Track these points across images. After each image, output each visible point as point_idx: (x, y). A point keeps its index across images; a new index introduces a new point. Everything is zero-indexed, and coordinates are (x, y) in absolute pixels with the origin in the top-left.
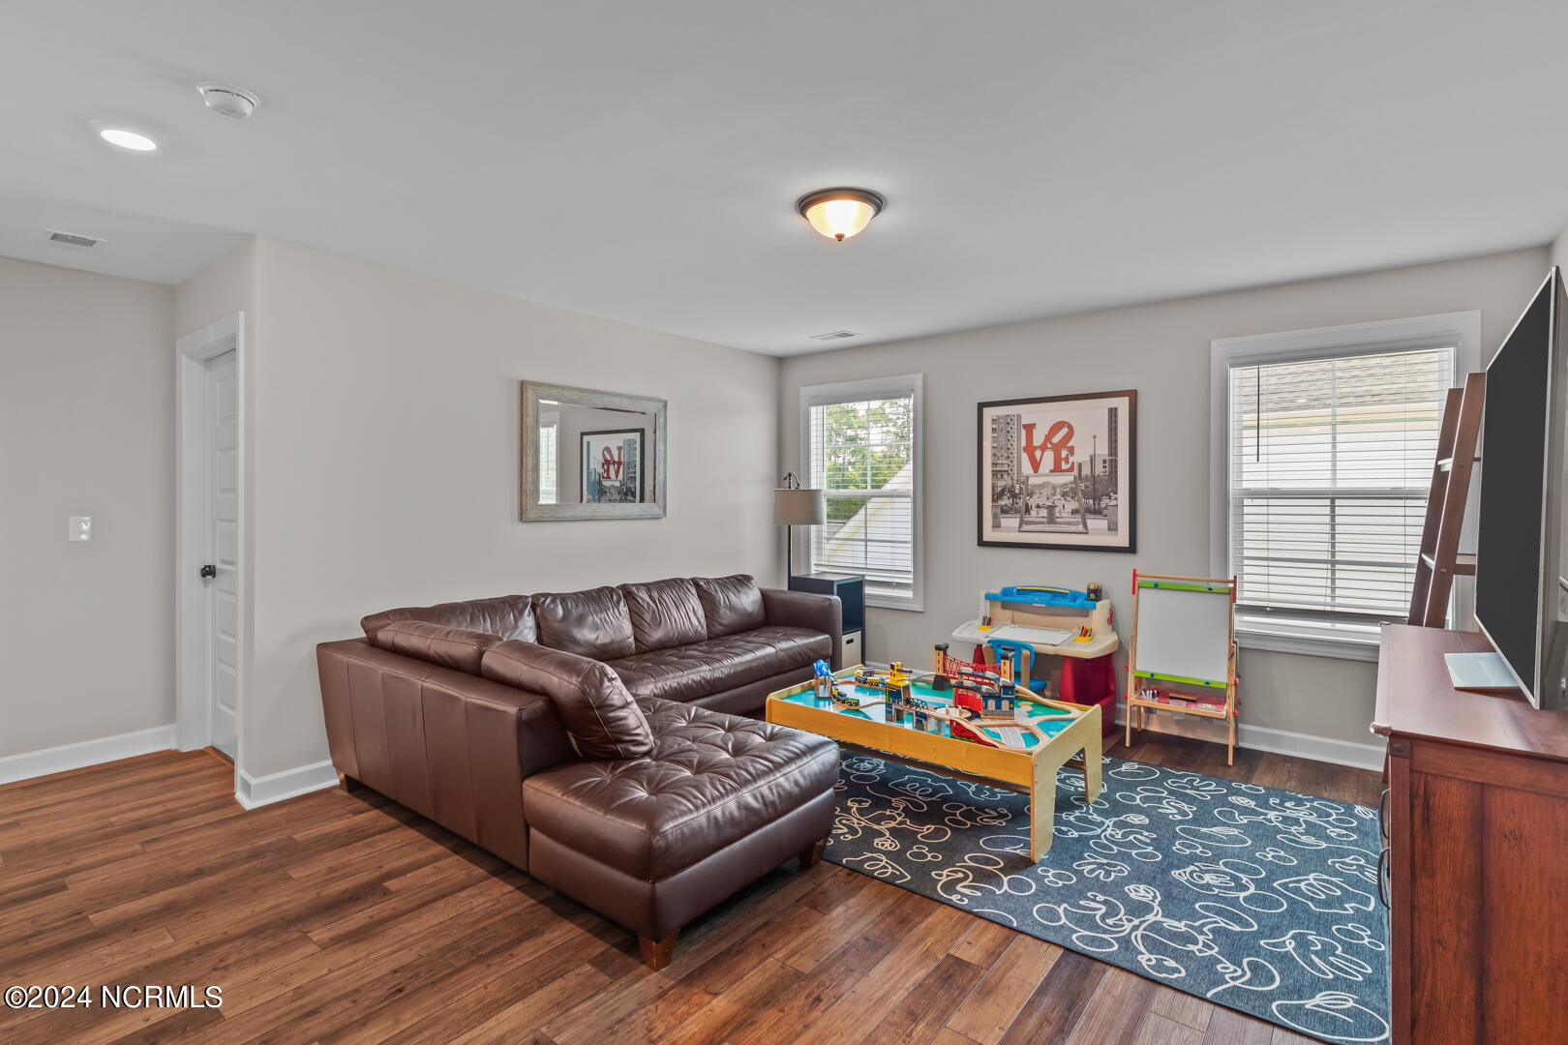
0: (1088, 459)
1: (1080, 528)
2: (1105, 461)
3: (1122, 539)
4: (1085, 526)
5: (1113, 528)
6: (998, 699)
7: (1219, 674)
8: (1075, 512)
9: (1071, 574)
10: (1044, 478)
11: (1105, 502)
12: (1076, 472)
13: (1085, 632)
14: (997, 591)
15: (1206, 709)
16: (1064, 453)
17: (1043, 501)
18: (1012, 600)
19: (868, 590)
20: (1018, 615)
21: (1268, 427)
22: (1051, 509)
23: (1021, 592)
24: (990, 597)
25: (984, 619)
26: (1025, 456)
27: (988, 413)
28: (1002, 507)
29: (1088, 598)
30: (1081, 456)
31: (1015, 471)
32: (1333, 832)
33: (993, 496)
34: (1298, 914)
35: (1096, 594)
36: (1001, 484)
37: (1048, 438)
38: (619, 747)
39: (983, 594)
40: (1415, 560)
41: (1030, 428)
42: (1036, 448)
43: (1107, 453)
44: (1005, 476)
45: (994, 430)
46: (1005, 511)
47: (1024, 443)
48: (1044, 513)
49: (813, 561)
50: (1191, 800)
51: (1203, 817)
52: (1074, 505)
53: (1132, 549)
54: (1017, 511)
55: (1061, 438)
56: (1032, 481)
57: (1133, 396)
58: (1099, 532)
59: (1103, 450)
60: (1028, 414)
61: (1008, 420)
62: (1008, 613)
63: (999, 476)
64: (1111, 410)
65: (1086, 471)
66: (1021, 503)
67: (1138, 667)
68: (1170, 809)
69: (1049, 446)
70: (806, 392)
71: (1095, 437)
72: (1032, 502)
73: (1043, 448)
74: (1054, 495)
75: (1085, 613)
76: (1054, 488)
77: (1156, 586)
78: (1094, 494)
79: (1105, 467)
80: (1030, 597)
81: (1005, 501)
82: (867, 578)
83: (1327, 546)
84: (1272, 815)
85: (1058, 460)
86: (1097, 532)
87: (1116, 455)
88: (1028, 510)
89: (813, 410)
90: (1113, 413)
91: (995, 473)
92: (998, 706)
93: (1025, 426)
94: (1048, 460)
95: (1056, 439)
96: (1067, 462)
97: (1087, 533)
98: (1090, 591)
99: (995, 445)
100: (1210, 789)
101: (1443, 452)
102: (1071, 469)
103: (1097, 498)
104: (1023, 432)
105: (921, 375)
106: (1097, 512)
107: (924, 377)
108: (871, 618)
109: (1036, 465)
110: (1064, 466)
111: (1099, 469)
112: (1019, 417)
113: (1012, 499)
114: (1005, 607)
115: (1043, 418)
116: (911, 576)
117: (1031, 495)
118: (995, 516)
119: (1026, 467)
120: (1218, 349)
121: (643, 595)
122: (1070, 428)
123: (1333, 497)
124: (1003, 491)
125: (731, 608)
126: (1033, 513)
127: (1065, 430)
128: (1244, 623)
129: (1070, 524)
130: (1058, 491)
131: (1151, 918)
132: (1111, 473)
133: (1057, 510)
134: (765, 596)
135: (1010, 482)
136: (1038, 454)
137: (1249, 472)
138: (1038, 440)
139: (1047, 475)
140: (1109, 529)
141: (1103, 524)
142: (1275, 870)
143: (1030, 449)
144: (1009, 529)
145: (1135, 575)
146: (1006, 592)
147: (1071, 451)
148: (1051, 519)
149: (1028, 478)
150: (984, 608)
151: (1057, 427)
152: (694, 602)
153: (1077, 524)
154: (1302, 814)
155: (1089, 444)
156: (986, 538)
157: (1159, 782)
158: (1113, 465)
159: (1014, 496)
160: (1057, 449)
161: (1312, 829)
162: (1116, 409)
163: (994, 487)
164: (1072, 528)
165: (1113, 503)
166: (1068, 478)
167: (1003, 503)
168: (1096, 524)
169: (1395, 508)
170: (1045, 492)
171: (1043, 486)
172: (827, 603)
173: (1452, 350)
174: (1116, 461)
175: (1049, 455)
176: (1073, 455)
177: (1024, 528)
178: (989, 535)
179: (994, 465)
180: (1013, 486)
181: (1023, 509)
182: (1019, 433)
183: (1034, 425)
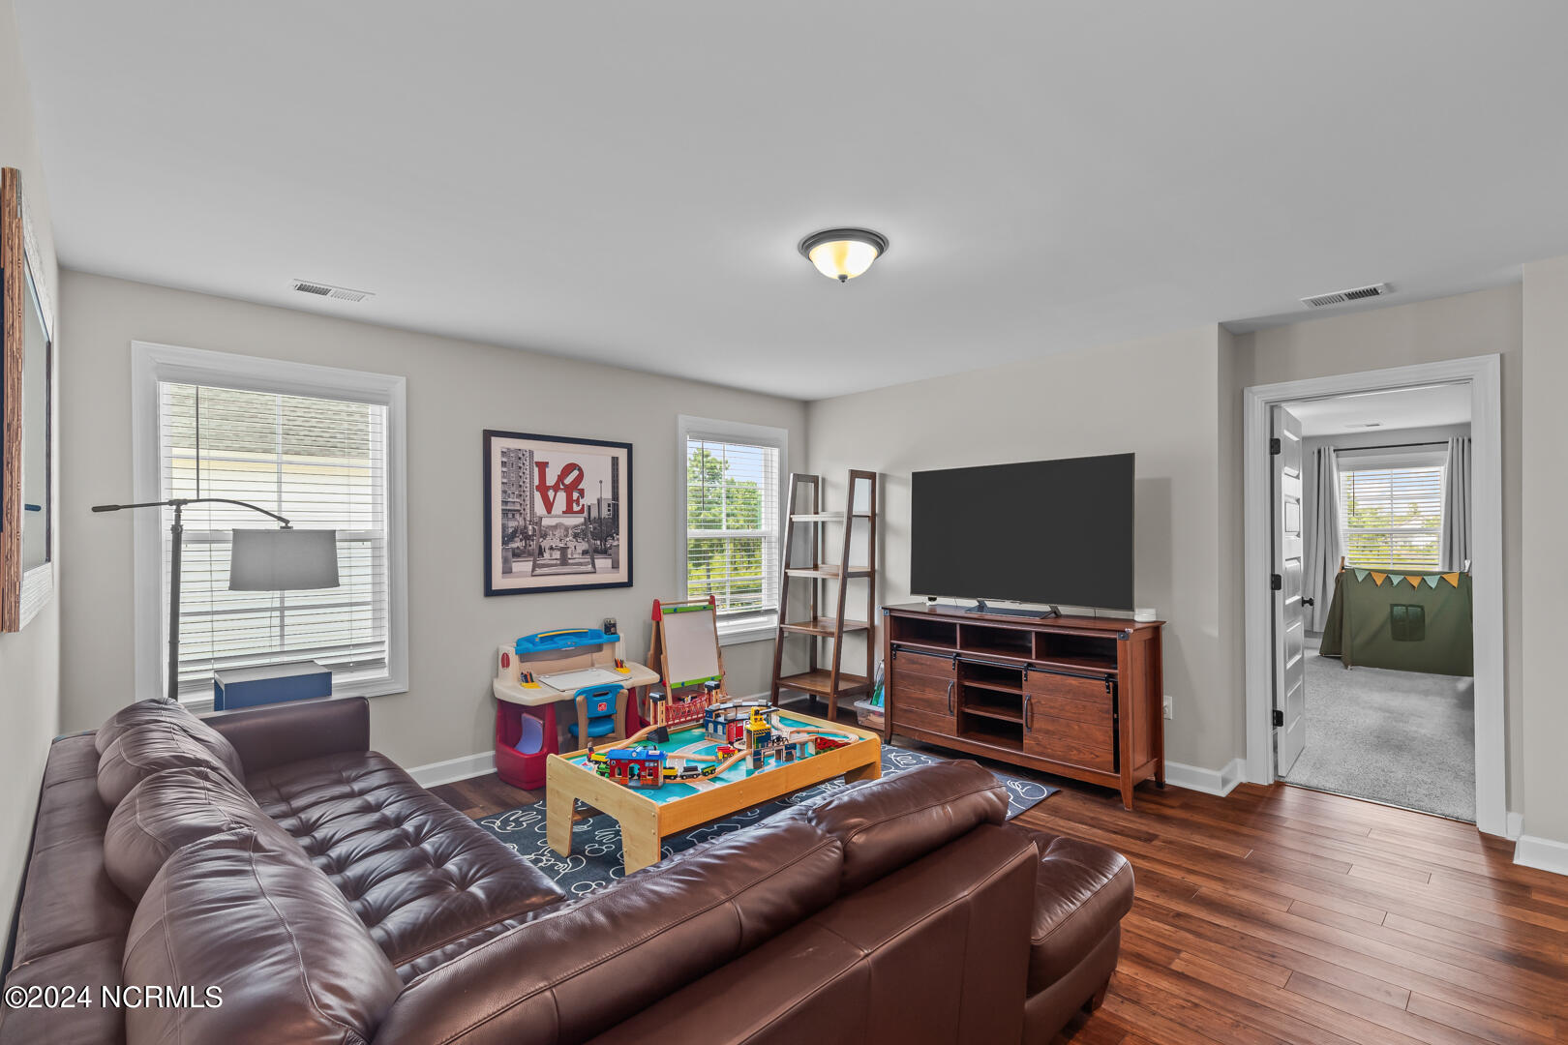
0: (596, 502)
1: (589, 568)
2: (609, 505)
3: (621, 576)
4: (594, 566)
5: (615, 566)
8: (585, 552)
9: (583, 613)
10: (558, 518)
11: (609, 542)
12: (586, 514)
13: (619, 664)
16: (575, 495)
17: (556, 543)
18: (537, 649)
22: (564, 550)
24: (518, 650)
25: (519, 676)
26: (537, 495)
27: (498, 445)
28: (513, 549)
29: (606, 633)
30: (589, 499)
31: (527, 509)
33: (503, 538)
35: (610, 628)
36: (512, 524)
37: (561, 478)
41: (543, 466)
42: (549, 488)
43: (610, 497)
44: (517, 516)
45: (504, 464)
46: (517, 554)
47: (536, 482)
48: (557, 555)
52: (584, 546)
53: (629, 583)
54: (530, 554)
55: (572, 481)
56: (546, 522)
57: (630, 448)
58: (605, 571)
59: (608, 495)
60: (541, 451)
61: (519, 455)
63: (510, 516)
64: (613, 458)
65: (594, 514)
66: (534, 545)
69: (562, 487)
71: (601, 482)
72: (546, 544)
73: (556, 488)
74: (566, 536)
75: (600, 647)
76: (567, 529)
77: (675, 611)
78: (600, 533)
79: (609, 510)
81: (517, 544)
85: (570, 502)
86: (603, 571)
87: (617, 500)
88: (541, 553)
89: (165, 387)
90: (615, 461)
91: (505, 513)
93: (538, 464)
94: (560, 500)
95: (568, 481)
96: (578, 504)
97: (594, 572)
98: (606, 626)
99: (505, 481)
102: (581, 511)
103: (604, 540)
104: (536, 470)
105: (404, 381)
106: (604, 552)
107: (407, 380)
109: (549, 506)
110: (576, 508)
111: (605, 513)
112: (531, 453)
113: (525, 542)
115: (556, 457)
116: (389, 648)
117: (544, 536)
118: (505, 561)
119: (540, 508)
120: (684, 421)
122: (580, 470)
124: (515, 532)
126: (546, 555)
127: (576, 473)
129: (581, 564)
130: (570, 532)
132: (614, 516)
133: (569, 551)
135: (522, 523)
136: (551, 494)
138: (551, 480)
139: (559, 517)
140: (612, 568)
141: (608, 563)
143: (543, 488)
144: (523, 574)
145: (647, 605)
147: (582, 493)
148: (564, 561)
149: (541, 518)
150: (517, 664)
151: (569, 468)
153: (586, 564)
155: (596, 490)
156: (495, 587)
158: (615, 508)
159: (527, 538)
160: (569, 490)
162: (617, 458)
163: (504, 528)
164: (582, 568)
165: (615, 543)
166: (579, 520)
167: (514, 545)
168: (602, 563)
170: (559, 533)
171: (556, 527)
173: (777, 450)
174: (618, 505)
175: (562, 496)
176: (583, 497)
177: (538, 571)
178: (499, 582)
179: (505, 503)
180: (526, 527)
181: (536, 552)
182: (532, 470)
183: (546, 464)
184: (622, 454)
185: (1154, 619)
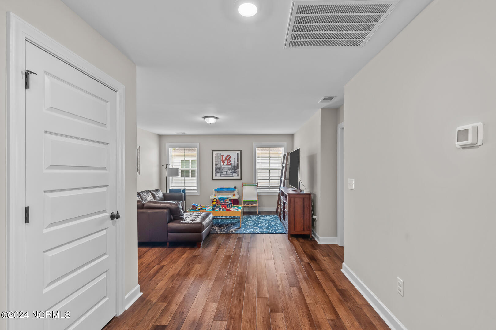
1: (232, 176)
2: (236, 163)
3: (239, 178)
4: (233, 175)
5: (238, 175)
7: (255, 199)
8: (231, 172)
9: (230, 184)
10: (225, 166)
11: (236, 171)
12: (231, 165)
13: (234, 195)
14: (216, 189)
15: (254, 205)
16: (229, 161)
17: (225, 171)
18: (219, 190)
19: (186, 191)
20: (220, 193)
21: (261, 158)
22: (227, 172)
23: (221, 189)
24: (215, 190)
26: (221, 162)
27: (214, 153)
29: (234, 189)
30: (232, 162)
31: (220, 165)
32: (273, 218)
33: (215, 170)
34: (273, 226)
35: (235, 188)
36: (217, 167)
37: (226, 158)
38: (182, 216)
39: (214, 190)
40: (280, 179)
41: (222, 156)
45: (215, 156)
46: (217, 173)
47: (221, 159)
48: (225, 173)
49: (170, 186)
50: (255, 218)
51: (258, 219)
52: (231, 171)
53: (241, 179)
55: (228, 159)
56: (223, 167)
57: (241, 151)
59: (236, 161)
60: (222, 153)
61: (218, 154)
62: (219, 193)
65: (233, 165)
66: (221, 171)
67: (244, 200)
68: (253, 219)
69: (226, 160)
70: (168, 144)
71: (234, 158)
72: (223, 171)
73: (225, 160)
75: (233, 191)
76: (227, 168)
77: (246, 185)
78: (234, 169)
80: (223, 189)
81: (218, 171)
83: (269, 177)
84: (266, 218)
85: (228, 163)
86: (235, 176)
87: (238, 162)
88: (222, 172)
89: (170, 149)
90: (238, 154)
91: (215, 165)
92: (230, 206)
95: (227, 159)
98: (234, 187)
99: (215, 159)
100: (257, 217)
101: (283, 163)
102: (230, 164)
103: (235, 170)
104: (221, 157)
105: (199, 143)
106: (235, 172)
108: (187, 198)
109: (224, 163)
110: (229, 164)
111: (235, 165)
112: (220, 154)
113: (219, 170)
114: (218, 192)
115: (225, 154)
116: (197, 187)
117: (223, 169)
118: (215, 174)
119: (222, 164)
120: (254, 144)
123: (270, 169)
124: (217, 169)
127: (229, 157)
128: (259, 191)
129: (230, 175)
130: (228, 169)
131: (258, 229)
134: (164, 194)
136: (224, 161)
137: (258, 166)
138: (224, 159)
140: (237, 176)
142: (269, 223)
143: (222, 160)
144: (219, 176)
145: (243, 184)
146: (218, 189)
147: (230, 161)
148: (227, 174)
150: (214, 193)
151: (227, 156)
152: (151, 196)
154: (269, 217)
155: (233, 160)
157: (250, 217)
158: (238, 164)
159: (219, 169)
160: (228, 160)
161: (271, 218)
163: (215, 168)
164: (230, 176)
165: (238, 171)
166: (230, 166)
168: (235, 175)
169: (277, 171)
170: (225, 169)
172: (181, 194)
173: (283, 148)
175: (226, 162)
176: (230, 162)
177: (221, 176)
178: (214, 178)
179: (215, 163)
181: (221, 172)
182: (220, 157)
183: (223, 156)
184: (239, 152)
185: (309, 192)
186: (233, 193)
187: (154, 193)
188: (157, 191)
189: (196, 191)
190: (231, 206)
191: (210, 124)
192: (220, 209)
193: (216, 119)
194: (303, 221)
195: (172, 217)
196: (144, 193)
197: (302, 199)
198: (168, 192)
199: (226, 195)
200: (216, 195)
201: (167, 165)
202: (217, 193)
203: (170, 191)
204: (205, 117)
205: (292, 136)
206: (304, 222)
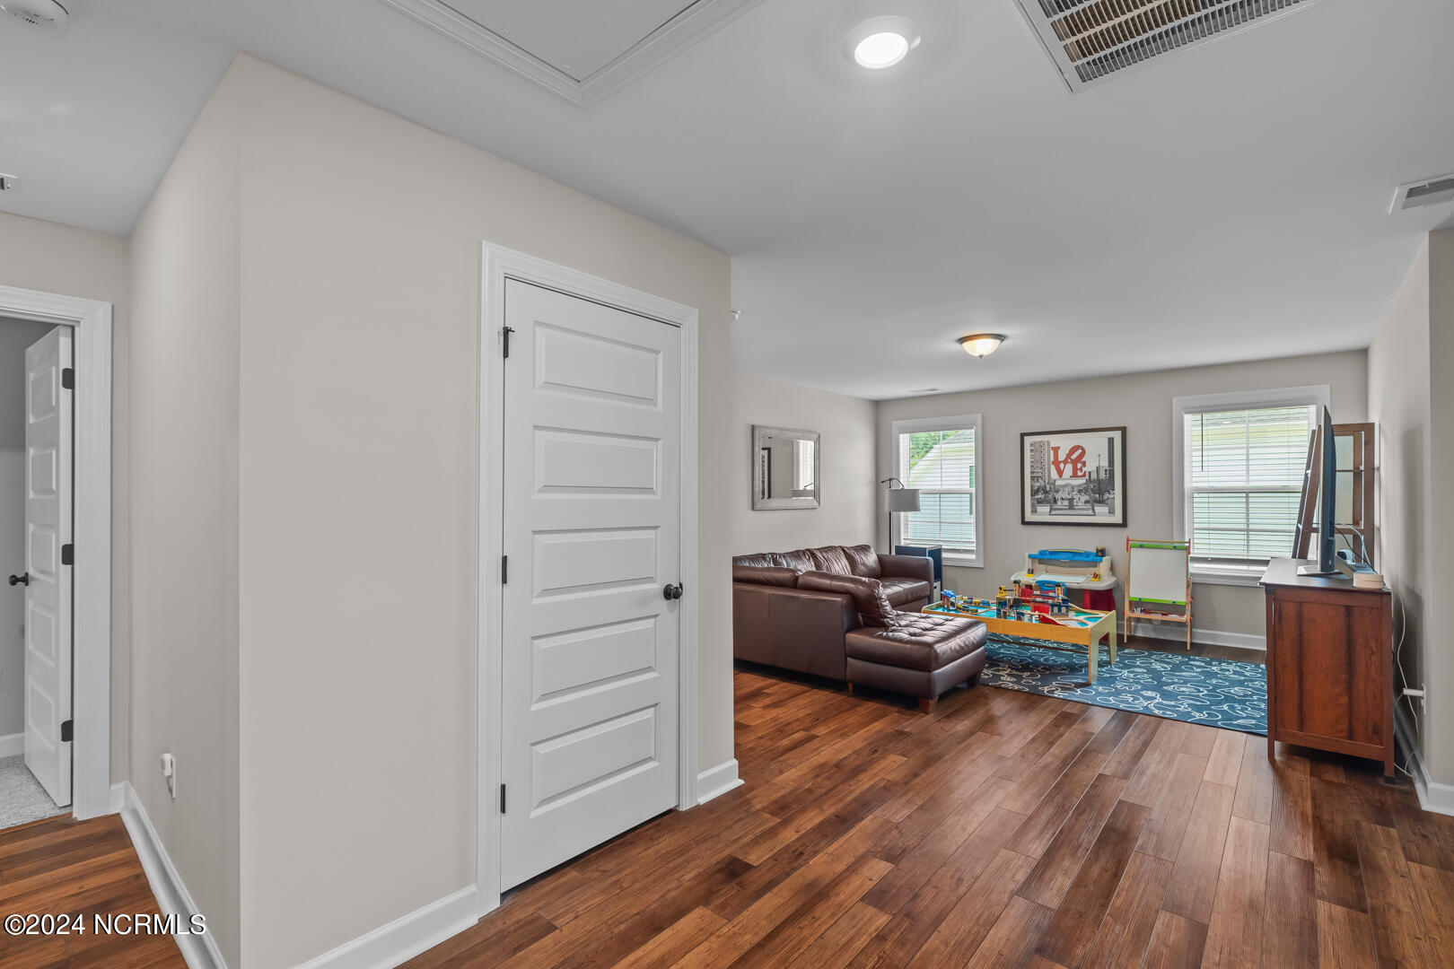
0: (1095, 469)
1: (1091, 512)
2: (1106, 471)
3: (1118, 519)
4: (1094, 511)
5: (1112, 512)
6: (1059, 607)
7: (1181, 597)
8: (1086, 502)
9: (1086, 541)
10: (1066, 480)
11: (1106, 496)
12: (1087, 477)
13: (1096, 576)
14: (1035, 552)
15: (1174, 617)
16: (1079, 465)
17: (1065, 495)
18: (1045, 559)
19: (944, 555)
20: (1050, 567)
21: (1208, 450)
22: (1071, 500)
23: (1052, 553)
24: (1030, 556)
25: (1029, 570)
26: (1053, 467)
27: (1028, 440)
28: (1038, 499)
29: (1097, 555)
30: (1090, 467)
31: (1047, 475)
32: (1246, 673)
33: (1032, 493)
34: (1229, 699)
35: (1102, 553)
36: (1037, 484)
37: (1069, 456)
38: (886, 620)
39: (1027, 554)
40: (1294, 528)
41: (1056, 450)
42: (1061, 462)
43: (1107, 465)
44: (1040, 480)
45: (1032, 451)
46: (1040, 502)
47: (1052, 459)
48: (1066, 503)
49: (902, 536)
50: (1168, 663)
51: (1176, 668)
52: (1086, 498)
53: (1124, 524)
54: (1048, 502)
56: (1058, 483)
57: (1124, 430)
58: (1102, 514)
59: (1105, 463)
60: (1055, 441)
61: (1041, 444)
62: (1044, 566)
63: (1035, 480)
64: (1109, 439)
65: (1094, 476)
66: (1050, 496)
67: (1131, 595)
68: (1158, 666)
70: (896, 424)
71: (1099, 456)
72: (1058, 496)
73: (1065, 462)
74: (1073, 491)
75: (1095, 564)
76: (1073, 487)
77: (1141, 546)
78: (1099, 490)
79: (1106, 474)
80: (1059, 556)
81: (1040, 496)
82: (943, 547)
83: (1245, 521)
84: (1214, 668)
85: (1075, 470)
87: (1113, 466)
88: (1055, 501)
89: (901, 436)
90: (1111, 441)
91: (1032, 478)
92: (1060, 610)
93: (1053, 448)
94: (1068, 469)
95: (1074, 457)
96: (1081, 471)
97: (1095, 515)
98: (1098, 551)
99: (1032, 460)
100: (1178, 659)
101: (1308, 468)
102: (1084, 475)
103: (1101, 493)
104: (1052, 452)
105: (980, 415)
106: (1101, 502)
107: (983, 416)
109: (1060, 473)
110: (1079, 473)
111: (1103, 475)
112: (1049, 443)
113: (1045, 494)
114: (1041, 562)
115: (1065, 443)
116: (974, 545)
117: (1057, 492)
118: (1033, 505)
119: (1054, 475)
120: (1177, 402)
121: (819, 554)
122: (1083, 449)
123: (1247, 492)
124: (1038, 489)
125: (864, 564)
126: (1059, 503)
127: (1080, 451)
128: (1195, 568)
129: (1083, 509)
130: (1075, 489)
131: (1156, 701)
132: (1110, 478)
133: (1075, 501)
134: (880, 559)
135: (1043, 484)
136: (1062, 466)
137: (1194, 477)
138: (1062, 457)
139: (1067, 479)
140: (1110, 513)
141: (1105, 509)
142: (1216, 687)
143: (1056, 463)
144: (1043, 513)
145: (1128, 540)
146: (1042, 553)
147: (1084, 464)
148: (1071, 507)
149: (1055, 481)
150: (1028, 564)
151: (1076, 448)
152: (844, 562)
153: (1089, 509)
154: (1232, 668)
155: (1096, 459)
156: (1027, 519)
157: (1149, 656)
158: (1111, 473)
159: (1046, 492)
160: (1074, 463)
161: (1235, 672)
162: (1113, 439)
163: (1032, 487)
164: (1085, 512)
165: (1112, 496)
166: (1082, 481)
167: (1037, 497)
168: (1101, 509)
169: (1283, 498)
170: (1066, 490)
171: (1065, 486)
172: (925, 562)
173: (1314, 406)
174: (1113, 471)
176: (1085, 466)
177: (1053, 512)
178: (1029, 517)
179: (1032, 472)
180: (1045, 486)
181: (1052, 501)
182: (1049, 453)
183: (1059, 448)
186: (1092, 570)
187: (852, 553)
188: (864, 549)
189: (973, 557)
190: (1064, 609)
191: (981, 356)
192: (1020, 616)
193: (998, 342)
194: (1344, 700)
195: (860, 618)
196: (826, 552)
197: (1342, 610)
198: (893, 553)
199: (1069, 574)
200: (1031, 572)
201: (890, 480)
202: (1038, 567)
203: (900, 550)
204: (962, 340)
205: (1363, 353)
206: (1351, 704)
